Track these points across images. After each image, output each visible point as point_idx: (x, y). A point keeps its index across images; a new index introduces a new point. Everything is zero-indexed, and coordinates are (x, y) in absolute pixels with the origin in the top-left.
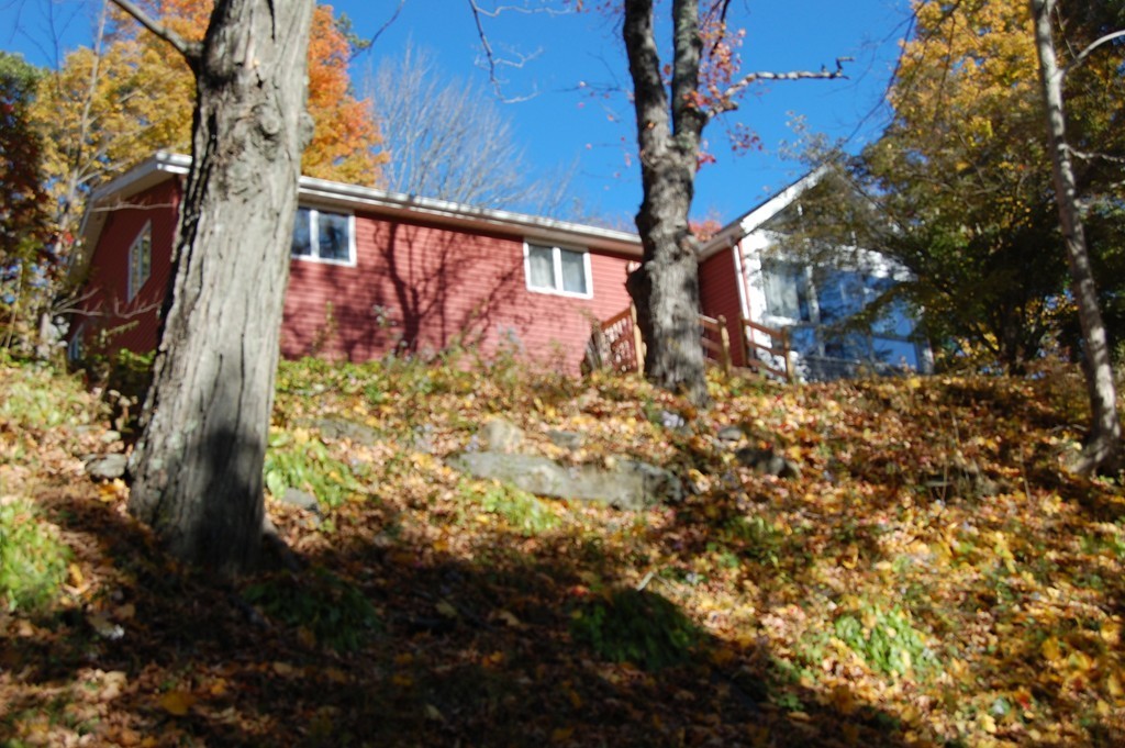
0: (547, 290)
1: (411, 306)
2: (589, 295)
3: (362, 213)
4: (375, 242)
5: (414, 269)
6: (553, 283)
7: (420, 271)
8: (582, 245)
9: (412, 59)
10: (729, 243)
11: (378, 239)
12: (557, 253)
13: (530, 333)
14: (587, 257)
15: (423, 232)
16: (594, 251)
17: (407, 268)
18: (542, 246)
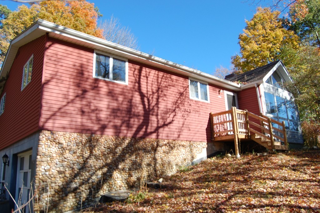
0: (196, 99)
1: (147, 107)
2: (209, 102)
3: (131, 61)
4: (134, 77)
5: (148, 90)
6: (197, 96)
7: (150, 90)
8: (206, 82)
9: (113, 21)
10: (256, 86)
11: (135, 76)
12: (199, 84)
13: (190, 116)
14: (208, 86)
15: (153, 72)
16: (210, 84)
17: (146, 89)
18: (194, 81)
